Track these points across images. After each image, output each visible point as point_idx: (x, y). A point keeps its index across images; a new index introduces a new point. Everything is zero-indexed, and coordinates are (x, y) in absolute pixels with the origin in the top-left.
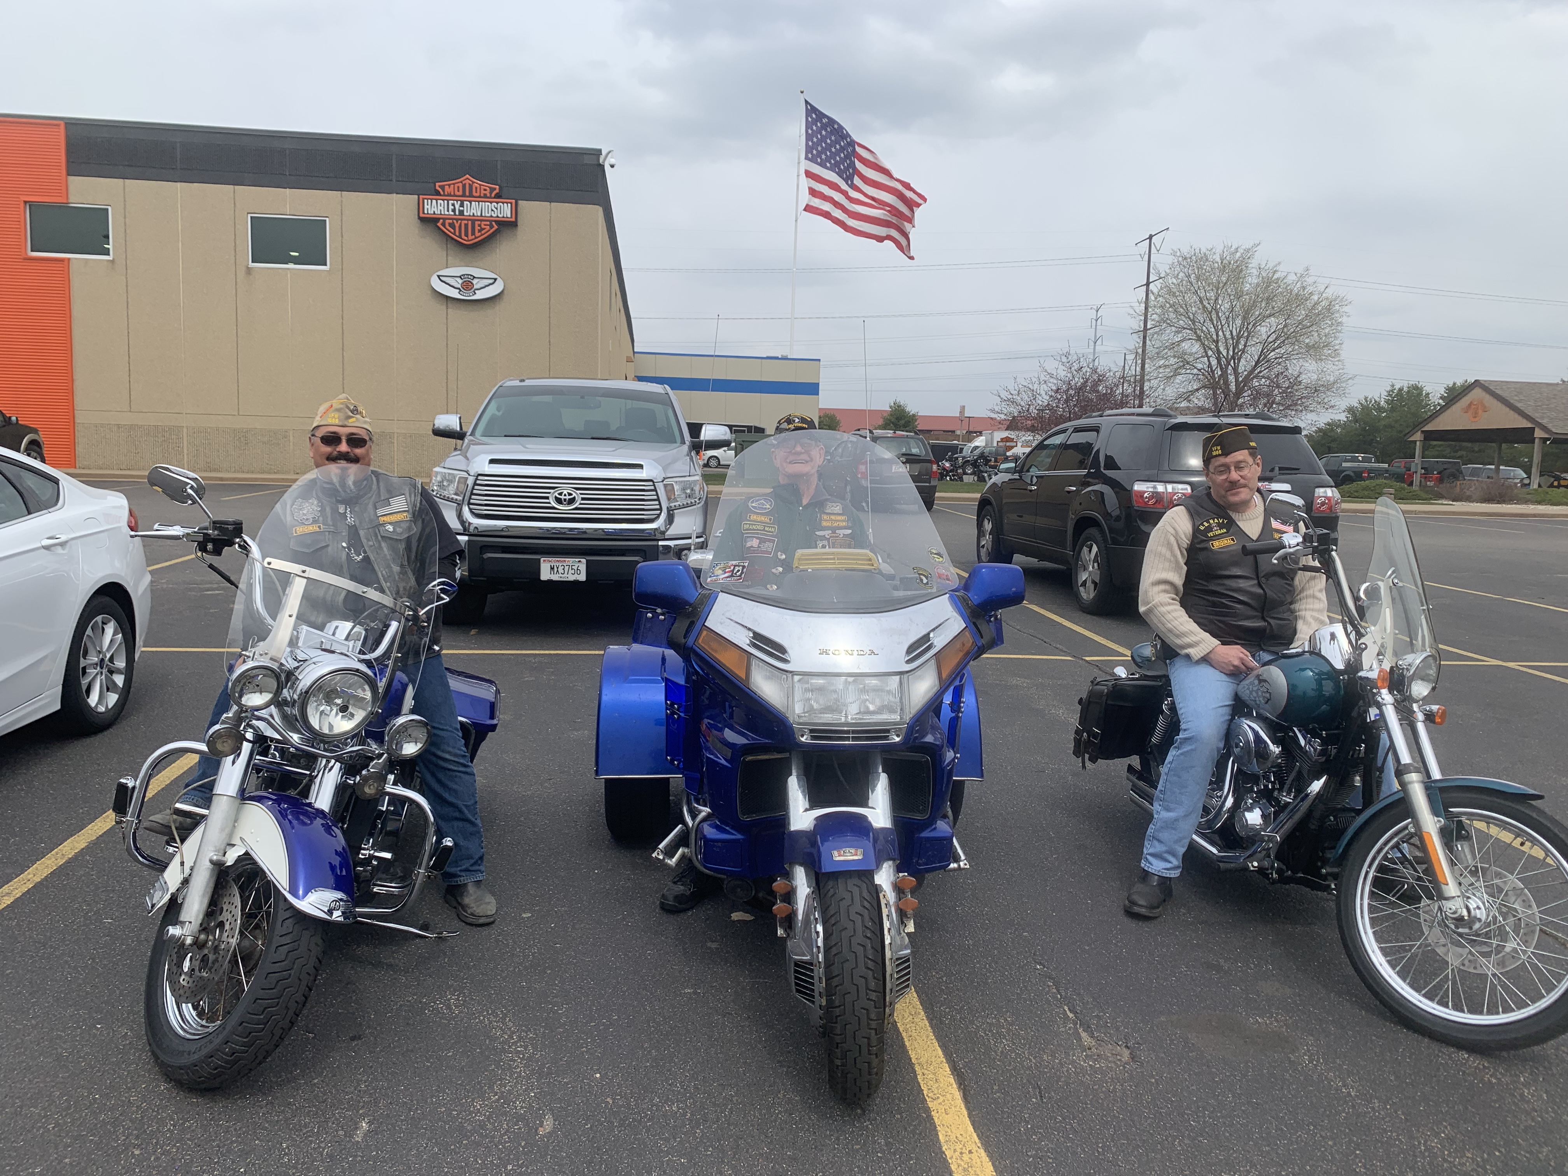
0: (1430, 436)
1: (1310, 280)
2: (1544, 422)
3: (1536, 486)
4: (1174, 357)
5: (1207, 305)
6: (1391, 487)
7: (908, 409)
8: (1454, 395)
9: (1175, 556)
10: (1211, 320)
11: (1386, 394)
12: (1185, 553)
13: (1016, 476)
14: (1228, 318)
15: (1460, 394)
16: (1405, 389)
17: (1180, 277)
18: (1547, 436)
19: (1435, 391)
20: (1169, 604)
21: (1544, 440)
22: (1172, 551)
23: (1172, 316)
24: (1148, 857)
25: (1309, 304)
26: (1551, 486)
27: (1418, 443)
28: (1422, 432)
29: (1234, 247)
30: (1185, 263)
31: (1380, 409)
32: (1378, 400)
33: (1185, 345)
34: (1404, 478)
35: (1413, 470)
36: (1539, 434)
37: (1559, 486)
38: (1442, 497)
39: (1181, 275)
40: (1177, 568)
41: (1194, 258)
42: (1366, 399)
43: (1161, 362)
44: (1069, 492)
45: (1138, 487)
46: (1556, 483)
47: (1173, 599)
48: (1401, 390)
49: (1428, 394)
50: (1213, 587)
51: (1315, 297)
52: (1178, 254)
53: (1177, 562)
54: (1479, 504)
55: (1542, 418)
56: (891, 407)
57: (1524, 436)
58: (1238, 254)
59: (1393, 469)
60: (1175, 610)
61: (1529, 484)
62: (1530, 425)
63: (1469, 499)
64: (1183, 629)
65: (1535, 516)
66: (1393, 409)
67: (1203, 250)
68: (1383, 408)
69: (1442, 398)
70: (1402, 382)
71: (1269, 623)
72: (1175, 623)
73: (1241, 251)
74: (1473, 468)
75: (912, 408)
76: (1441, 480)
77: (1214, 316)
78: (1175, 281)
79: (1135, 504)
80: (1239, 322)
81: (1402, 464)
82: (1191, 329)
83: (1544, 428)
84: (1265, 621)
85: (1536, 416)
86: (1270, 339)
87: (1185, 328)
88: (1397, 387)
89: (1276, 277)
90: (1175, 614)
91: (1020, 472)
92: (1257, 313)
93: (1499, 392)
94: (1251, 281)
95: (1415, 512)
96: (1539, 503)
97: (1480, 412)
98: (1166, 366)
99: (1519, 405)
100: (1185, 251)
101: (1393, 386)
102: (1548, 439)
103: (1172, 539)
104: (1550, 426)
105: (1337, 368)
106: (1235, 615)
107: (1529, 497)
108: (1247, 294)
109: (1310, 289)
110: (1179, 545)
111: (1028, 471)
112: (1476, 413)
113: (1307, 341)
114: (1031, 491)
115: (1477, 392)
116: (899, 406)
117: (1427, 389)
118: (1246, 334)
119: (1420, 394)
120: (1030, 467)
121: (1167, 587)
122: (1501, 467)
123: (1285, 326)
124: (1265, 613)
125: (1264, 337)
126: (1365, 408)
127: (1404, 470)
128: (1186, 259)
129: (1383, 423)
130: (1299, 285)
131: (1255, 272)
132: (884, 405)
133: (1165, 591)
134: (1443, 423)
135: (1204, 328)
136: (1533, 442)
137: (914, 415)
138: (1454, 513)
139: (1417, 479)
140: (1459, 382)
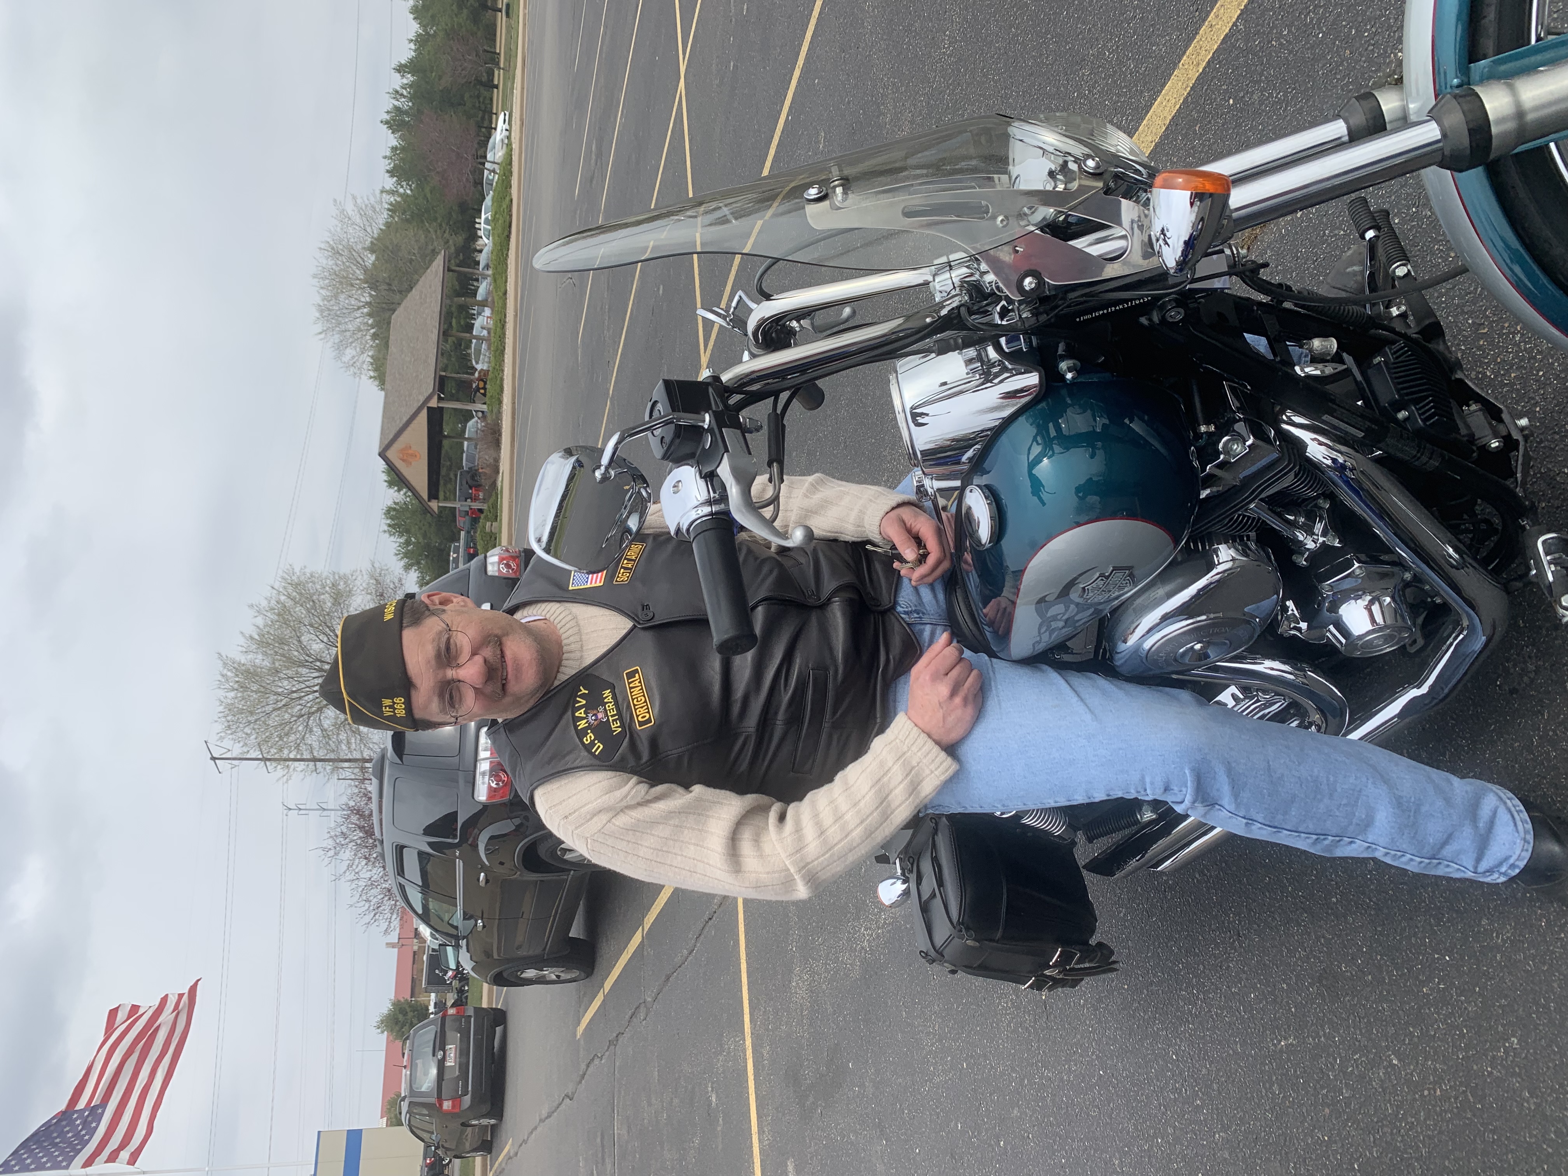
0: (433, 494)
1: (264, 603)
2: (422, 399)
3: (485, 407)
4: (338, 734)
5: (283, 703)
6: (484, 527)
7: (385, 1011)
8: (397, 479)
9: (670, 814)
10: (300, 698)
11: (392, 537)
12: (660, 789)
13: (463, 943)
14: (300, 682)
15: (397, 474)
16: (389, 521)
17: (249, 732)
18: (436, 397)
19: (394, 496)
20: (798, 829)
21: (440, 399)
22: (654, 823)
23: (292, 737)
24: (1483, 866)
25: (289, 603)
26: (484, 395)
27: (440, 505)
28: (429, 500)
29: (220, 678)
30: (234, 727)
31: (408, 543)
32: (398, 544)
33: (326, 723)
34: (475, 517)
35: (467, 509)
36: (434, 403)
37: (485, 388)
38: (494, 484)
39: (247, 730)
40: (698, 810)
41: (229, 718)
42: (396, 555)
43: (344, 747)
44: (487, 881)
45: (482, 795)
46: (482, 391)
47: (782, 818)
48: (389, 525)
49: (395, 503)
50: (751, 722)
51: (283, 598)
52: (223, 734)
53: (683, 812)
54: (502, 451)
55: (419, 401)
56: (382, 1032)
57: (435, 418)
58: (229, 674)
59: (467, 526)
60: (816, 815)
61: (483, 412)
62: (425, 411)
63: (497, 460)
64: (868, 802)
65: (514, 403)
66: (408, 531)
67: (221, 709)
68: (406, 540)
69: (399, 490)
70: (383, 523)
71: (835, 593)
72: (851, 818)
73: (225, 671)
74: (467, 460)
75: (385, 1007)
76: (478, 487)
77: (295, 695)
78: (253, 737)
79: (506, 799)
80: (304, 671)
81: (462, 520)
82: (309, 718)
83: (429, 398)
84: (829, 601)
85: (416, 405)
86: (325, 639)
87: (308, 725)
88: (386, 528)
89: (257, 637)
90: (827, 818)
91: (457, 938)
92: (296, 653)
93: (391, 436)
94: (260, 660)
95: (511, 503)
96: (500, 402)
97: (410, 452)
98: (349, 743)
99: (405, 420)
100: (219, 727)
101: (385, 531)
102: (439, 395)
103: (623, 820)
104: (426, 394)
105: (360, 577)
106: (822, 669)
107: (495, 410)
108: (274, 663)
109: (273, 603)
110: (640, 804)
111: (456, 928)
112: (412, 455)
113: (329, 604)
114: (484, 927)
115: (390, 454)
116: (382, 1022)
117: (390, 503)
118: (318, 664)
119: (394, 509)
120: (452, 926)
121: (746, 835)
122: (466, 436)
123: (311, 625)
124: (811, 601)
125: (322, 646)
126: (406, 555)
127: (467, 517)
128: (229, 727)
129: (421, 540)
130: (269, 614)
131: (251, 656)
132: (380, 1040)
133: (757, 841)
134: (421, 483)
135: (309, 705)
136: (442, 408)
137: (394, 1004)
138: (512, 470)
139: (476, 505)
140: (385, 477)
